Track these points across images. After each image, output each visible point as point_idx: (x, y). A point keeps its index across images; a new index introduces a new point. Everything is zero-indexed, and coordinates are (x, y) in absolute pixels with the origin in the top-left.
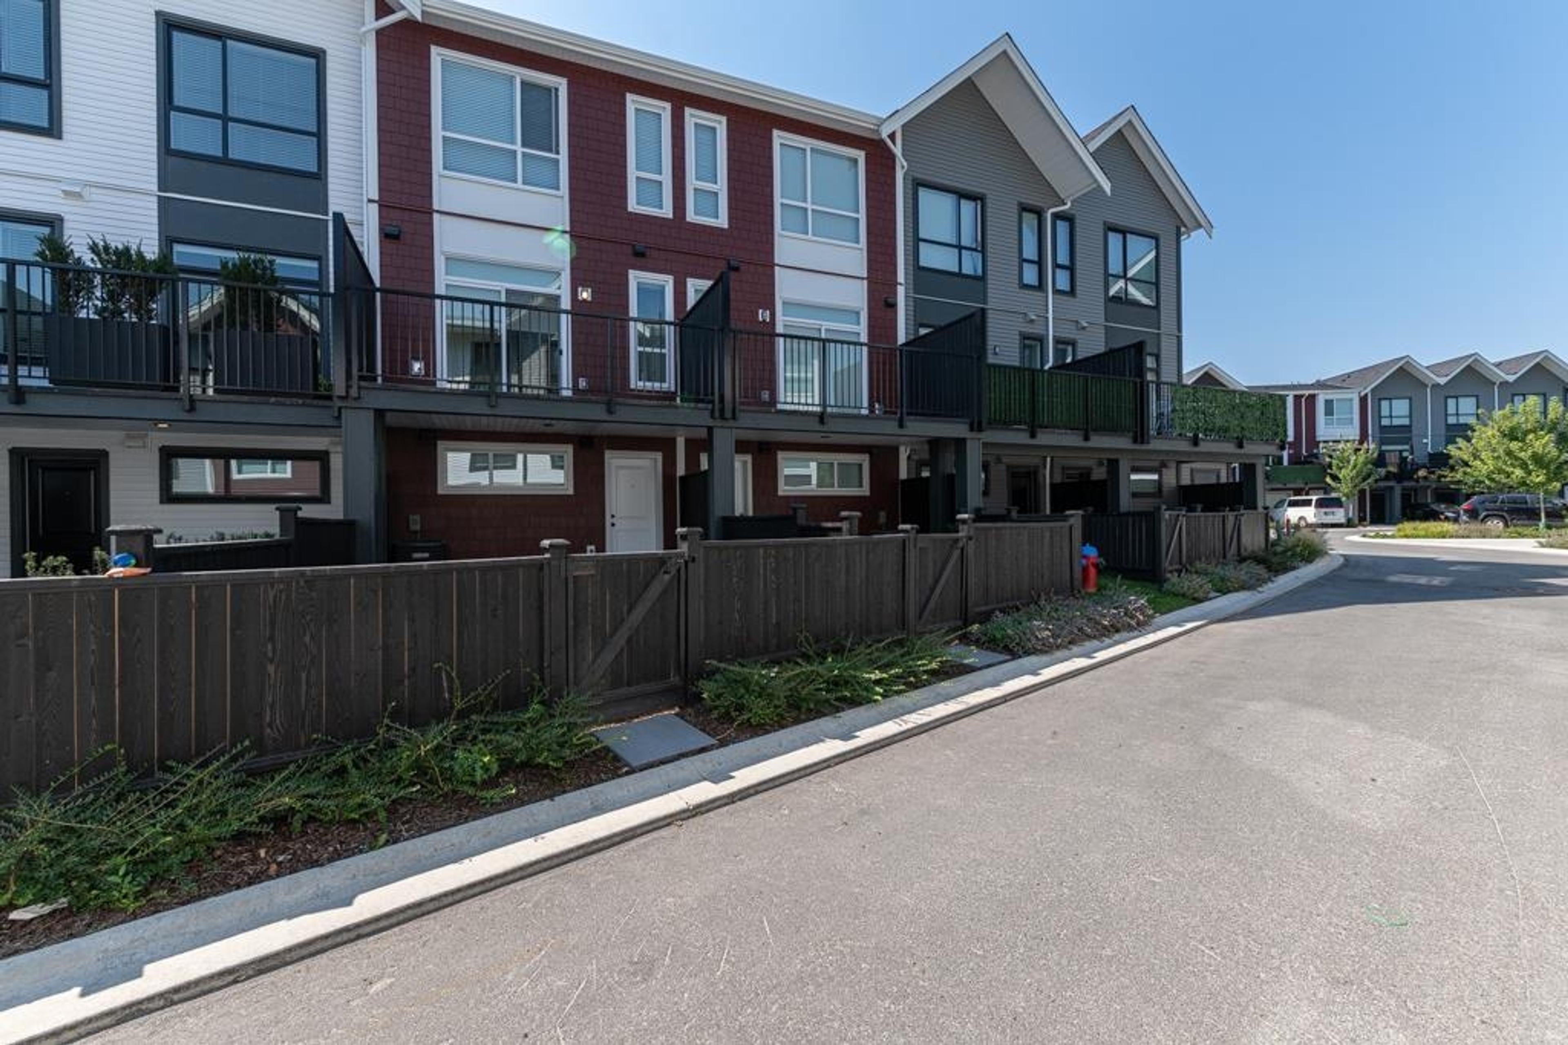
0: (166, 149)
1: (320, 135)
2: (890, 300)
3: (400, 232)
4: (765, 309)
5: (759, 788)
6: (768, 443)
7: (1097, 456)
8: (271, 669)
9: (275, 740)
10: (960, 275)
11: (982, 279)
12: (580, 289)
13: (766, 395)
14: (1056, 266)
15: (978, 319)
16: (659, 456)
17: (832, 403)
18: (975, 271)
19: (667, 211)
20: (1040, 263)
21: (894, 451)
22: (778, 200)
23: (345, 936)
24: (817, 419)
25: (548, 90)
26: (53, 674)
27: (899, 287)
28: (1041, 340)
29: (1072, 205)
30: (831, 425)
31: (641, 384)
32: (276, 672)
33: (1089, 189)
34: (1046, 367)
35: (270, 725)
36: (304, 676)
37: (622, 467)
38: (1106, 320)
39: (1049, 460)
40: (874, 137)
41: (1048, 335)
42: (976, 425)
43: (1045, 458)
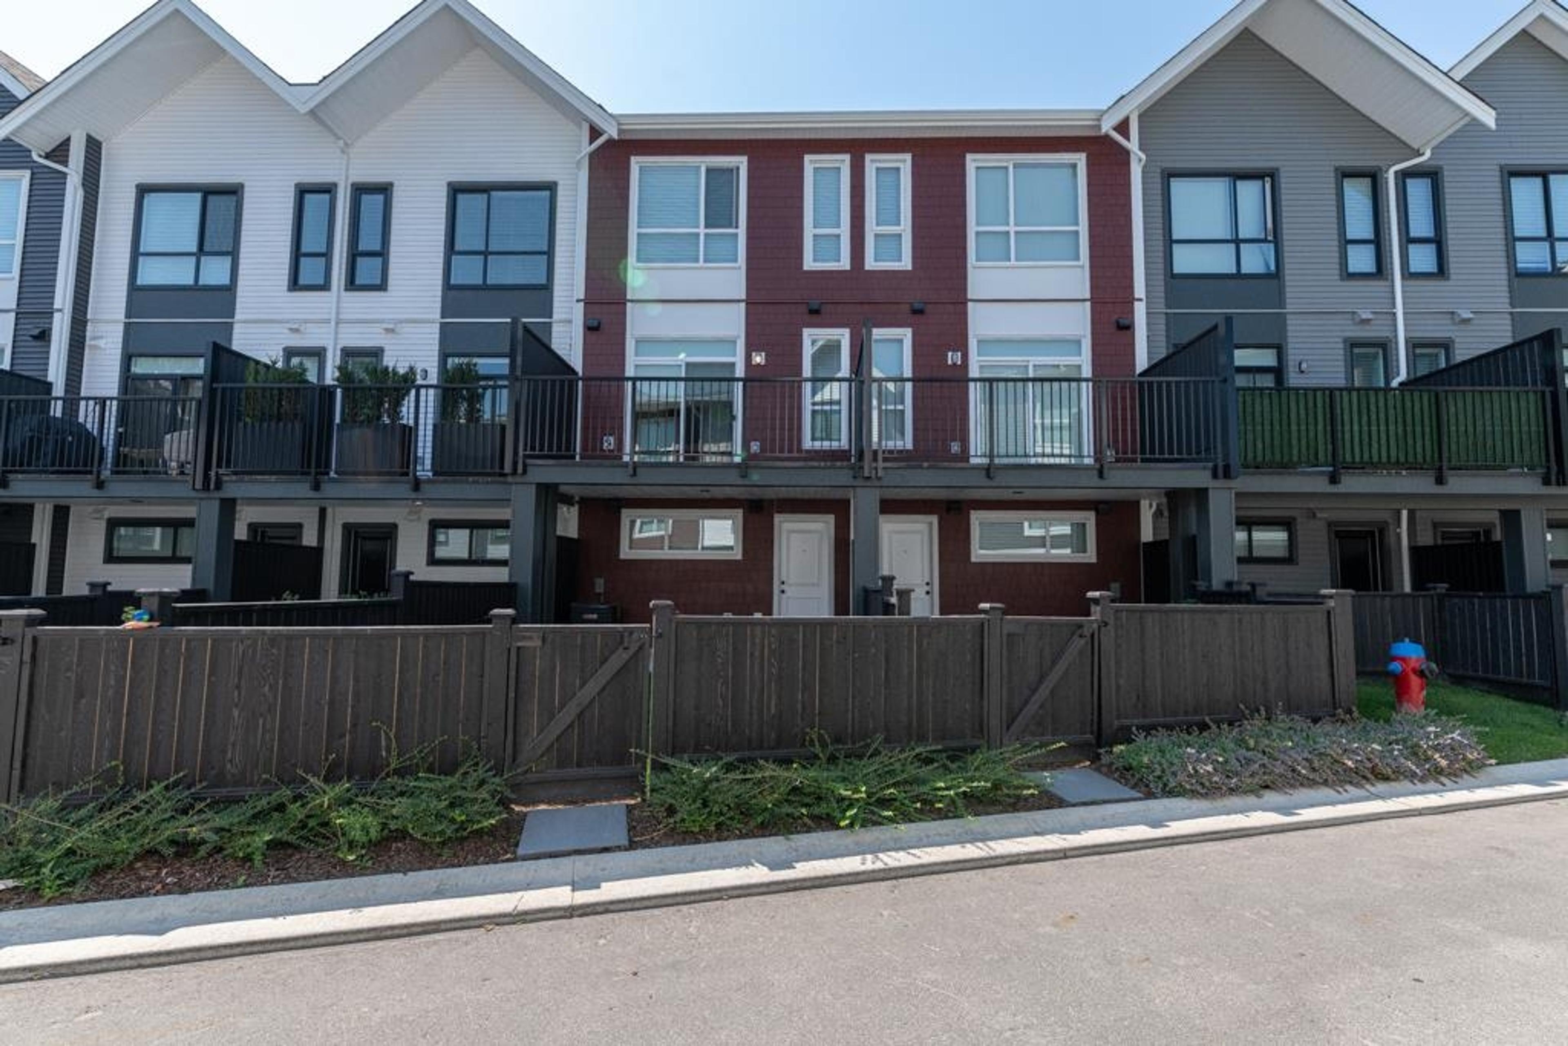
0: (448, 286)
1: (550, 253)
2: (1123, 322)
3: (599, 323)
4: (954, 350)
5: (612, 907)
6: (958, 502)
7: (1498, 506)
8: (236, 713)
9: (233, 775)
10: (1239, 276)
11: (1276, 276)
12: (754, 354)
13: (955, 447)
14: (1407, 240)
15: (1222, 330)
16: (831, 518)
17: (1003, 451)
18: (1267, 266)
19: (845, 264)
20: (1378, 242)
21: (1133, 507)
22: (972, 228)
23: (128, 963)
24: (984, 472)
25: (730, 171)
26: (84, 701)
27: (1136, 303)
28: (1385, 346)
29: (1432, 154)
30: (1001, 479)
31: (817, 444)
32: (239, 716)
33: (1457, 127)
34: (1395, 383)
35: (231, 761)
36: (261, 722)
37: (794, 531)
38: (1512, 305)
39: (1405, 513)
40: (1092, 133)
41: (1396, 337)
42: (1220, 471)
43: (1399, 512)
